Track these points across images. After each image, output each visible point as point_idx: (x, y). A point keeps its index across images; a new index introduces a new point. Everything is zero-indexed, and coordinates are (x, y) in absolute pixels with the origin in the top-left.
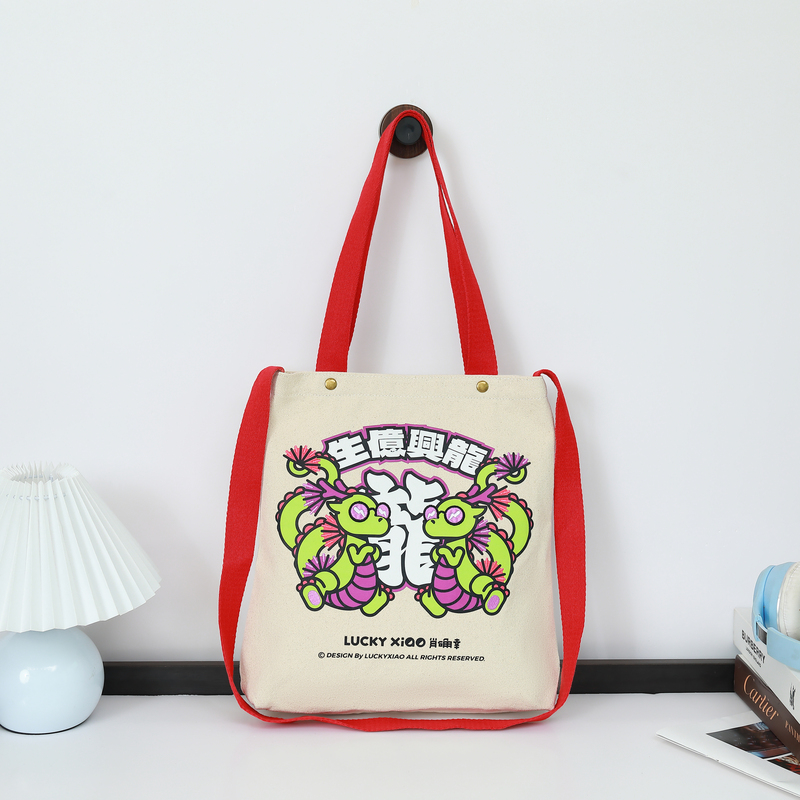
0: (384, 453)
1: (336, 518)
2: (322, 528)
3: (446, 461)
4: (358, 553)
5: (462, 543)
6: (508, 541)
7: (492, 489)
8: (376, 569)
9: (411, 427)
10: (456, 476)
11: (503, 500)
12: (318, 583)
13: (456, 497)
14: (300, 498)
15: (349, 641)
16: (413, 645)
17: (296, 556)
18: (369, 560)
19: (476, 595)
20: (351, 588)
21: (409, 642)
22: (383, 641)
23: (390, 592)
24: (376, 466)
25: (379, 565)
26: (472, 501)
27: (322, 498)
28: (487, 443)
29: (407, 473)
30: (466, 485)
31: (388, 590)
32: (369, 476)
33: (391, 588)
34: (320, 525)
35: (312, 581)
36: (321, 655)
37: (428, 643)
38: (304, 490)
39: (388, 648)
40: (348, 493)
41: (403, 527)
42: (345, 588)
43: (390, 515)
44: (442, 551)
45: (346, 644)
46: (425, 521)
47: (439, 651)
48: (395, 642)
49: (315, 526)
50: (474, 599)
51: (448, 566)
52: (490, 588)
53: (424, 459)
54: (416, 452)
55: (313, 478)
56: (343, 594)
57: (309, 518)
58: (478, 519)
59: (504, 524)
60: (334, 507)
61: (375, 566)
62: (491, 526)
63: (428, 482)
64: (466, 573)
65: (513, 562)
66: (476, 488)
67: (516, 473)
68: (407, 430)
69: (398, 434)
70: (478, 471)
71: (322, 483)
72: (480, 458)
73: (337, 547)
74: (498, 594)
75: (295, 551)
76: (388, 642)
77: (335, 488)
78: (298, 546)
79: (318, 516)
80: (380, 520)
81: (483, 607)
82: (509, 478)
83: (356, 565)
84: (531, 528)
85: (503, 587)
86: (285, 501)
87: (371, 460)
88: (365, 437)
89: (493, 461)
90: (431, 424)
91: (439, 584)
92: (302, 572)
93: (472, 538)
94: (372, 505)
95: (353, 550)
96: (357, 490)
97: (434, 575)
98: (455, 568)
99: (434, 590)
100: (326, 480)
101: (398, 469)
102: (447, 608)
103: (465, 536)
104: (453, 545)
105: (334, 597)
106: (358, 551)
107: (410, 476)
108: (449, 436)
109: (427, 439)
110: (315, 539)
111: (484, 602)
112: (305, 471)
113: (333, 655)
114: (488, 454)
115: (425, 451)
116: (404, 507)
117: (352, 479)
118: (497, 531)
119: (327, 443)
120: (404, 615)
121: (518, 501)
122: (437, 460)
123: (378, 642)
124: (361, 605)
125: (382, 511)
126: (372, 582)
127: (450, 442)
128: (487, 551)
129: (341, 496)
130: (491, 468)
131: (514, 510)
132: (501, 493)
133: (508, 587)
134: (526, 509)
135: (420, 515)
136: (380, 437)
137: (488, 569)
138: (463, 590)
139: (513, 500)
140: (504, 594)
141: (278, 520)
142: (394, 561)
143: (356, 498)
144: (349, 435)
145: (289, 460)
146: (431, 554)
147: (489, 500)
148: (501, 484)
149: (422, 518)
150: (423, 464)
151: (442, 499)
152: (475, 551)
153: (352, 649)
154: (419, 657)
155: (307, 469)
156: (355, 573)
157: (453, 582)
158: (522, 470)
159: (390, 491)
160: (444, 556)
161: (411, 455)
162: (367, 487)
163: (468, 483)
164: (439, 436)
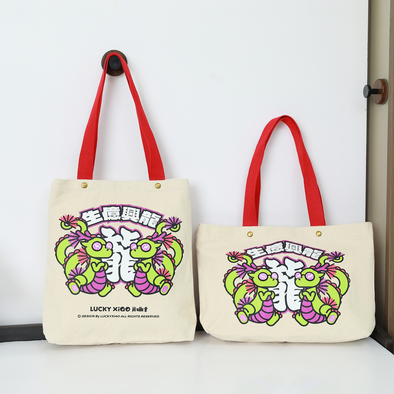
0: (109, 218)
1: (85, 249)
2: (78, 254)
3: (140, 222)
4: (96, 266)
5: (150, 261)
6: (172, 259)
7: (164, 234)
8: (106, 274)
9: (123, 206)
10: (146, 228)
11: (170, 240)
12: (76, 281)
13: (147, 238)
14: (67, 240)
15: (93, 309)
16: (124, 311)
17: (65, 268)
18: (103, 270)
19: (156, 286)
20: (93, 283)
21: (122, 309)
22: (109, 309)
23: (113, 285)
24: (106, 224)
25: (107, 272)
26: (155, 240)
27: (78, 240)
28: (161, 213)
29: (121, 227)
31: (112, 284)
32: (103, 229)
33: (113, 283)
34: (77, 253)
35: (73, 280)
36: (79, 316)
37: (131, 309)
38: (69, 236)
39: (112, 312)
40: (91, 237)
41: (120, 253)
42: (90, 283)
43: (112, 247)
44: (140, 265)
45: (91, 310)
46: (131, 250)
47: (137, 313)
48: (115, 309)
49: (74, 253)
50: (155, 288)
51: (143, 272)
52: (163, 282)
53: (130, 221)
54: (125, 217)
55: (74, 230)
56: (89, 286)
57: (71, 250)
58: (158, 249)
59: (170, 251)
60: (84, 244)
61: (105, 272)
62: (164, 252)
63: (132, 232)
64: (151, 275)
65: (174, 269)
66: (156, 234)
67: (175, 227)
68: (121, 207)
69: (117, 209)
70: (156, 226)
71: (78, 233)
72: (158, 220)
73: (86, 264)
74: (168, 285)
75: (64, 266)
76: (112, 309)
77: (85, 235)
78: (66, 263)
79: (76, 249)
80: (108, 250)
81: (160, 291)
82: (172, 229)
83: (96, 272)
84: (183, 252)
85: (170, 282)
86: (59, 242)
87: (104, 221)
88: (101, 210)
89: (164, 221)
90: (133, 204)
91: (137, 281)
92: (68, 276)
93: (155, 258)
94: (103, 243)
95: (94, 265)
96: (96, 236)
97: (135, 276)
98: (146, 273)
99: (135, 283)
100: (80, 231)
102: (141, 292)
103: (152, 257)
104: (145, 262)
105: (85, 288)
106: (97, 265)
107: (122, 229)
108: (142, 210)
109: (131, 211)
110: (75, 260)
111: (160, 289)
112: (70, 227)
113: (85, 316)
114: (161, 217)
115: (130, 217)
116: (120, 243)
117: (94, 230)
118: (167, 255)
119: (81, 213)
120: (120, 296)
121: (177, 240)
122: (137, 221)
123: (107, 309)
124: (98, 292)
125: (109, 246)
126: (104, 280)
127: (143, 212)
128: (162, 264)
129: (88, 239)
130: (163, 224)
131: (175, 244)
132: (168, 236)
133: (172, 281)
134: (180, 244)
135: (128, 247)
136: (108, 211)
137: (163, 273)
138: (150, 284)
139: (175, 240)
140: (170, 285)
141: (56, 251)
142: (114, 270)
143: (96, 239)
144: (93, 210)
145: (62, 221)
146: (134, 266)
147: (163, 240)
148: (168, 232)
149: (129, 249)
150: (129, 223)
151: (139, 239)
152: (156, 265)
153: (94, 313)
154: (127, 316)
155: (71, 226)
156: (95, 276)
157: (145, 280)
158: (178, 225)
159: (113, 236)
160: (140, 267)
161: (123, 219)
162: (101, 234)
163: (152, 232)
164: (137, 210)
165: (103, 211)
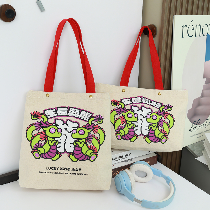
0: (61, 114)
1: (45, 132)
2: (40, 135)
3: (79, 117)
4: (51, 143)
5: (84, 140)
6: (98, 140)
7: (93, 125)
9: (70, 107)
10: (83, 121)
11: (96, 128)
12: (38, 151)
13: (82, 127)
14: (34, 126)
15: (48, 168)
16: (67, 170)
17: (31, 143)
18: (55, 145)
20: (49, 153)
22: (58, 168)
23: (60, 154)
24: (59, 118)
25: (57, 146)
26: (87, 128)
27: (41, 126)
28: (92, 112)
29: (67, 120)
30: (85, 123)
31: (60, 153)
32: (57, 120)
34: (39, 134)
35: (36, 150)
36: (39, 172)
37: (71, 169)
38: (35, 124)
39: (59, 171)
40: (49, 125)
41: (65, 135)
42: (47, 152)
43: (61, 132)
44: (77, 142)
45: (47, 169)
46: (72, 134)
47: (74, 172)
48: (61, 169)
49: (38, 134)
50: (87, 157)
51: (79, 147)
52: (92, 154)
53: (73, 116)
54: (70, 114)
55: (39, 120)
57: (36, 132)
58: (89, 133)
59: (97, 135)
60: (45, 129)
62: (93, 136)
63: (74, 123)
64: (84, 149)
65: (100, 146)
66: (88, 124)
67: (100, 121)
68: (69, 108)
69: (66, 109)
70: (89, 120)
71: (41, 122)
72: (90, 116)
73: (45, 141)
75: (31, 142)
77: (46, 123)
78: (32, 140)
79: (39, 131)
80: (59, 133)
81: (89, 159)
82: (98, 122)
83: (51, 146)
84: (105, 136)
85: (96, 154)
86: (29, 127)
87: (57, 116)
88: (56, 110)
89: (93, 117)
91: (76, 152)
92: (33, 148)
93: (87, 139)
94: (56, 128)
95: (50, 142)
96: (52, 124)
97: (74, 149)
98: (81, 148)
99: (74, 154)
100: (43, 121)
101: (65, 119)
102: (78, 159)
104: (81, 141)
105: (43, 155)
106: (51, 142)
108: (81, 111)
109: (74, 111)
113: (43, 172)
114: (92, 115)
115: (74, 114)
116: (66, 129)
117: (51, 121)
118: (95, 137)
119: (45, 111)
120: (64, 161)
121: (101, 129)
122: (77, 117)
123: (56, 169)
124: (52, 158)
125: (59, 130)
126: (55, 151)
127: (81, 112)
128: (92, 143)
129: (47, 126)
130: (93, 119)
131: (100, 131)
132: (96, 126)
133: (98, 154)
134: (103, 131)
135: (71, 132)
136: (61, 110)
137: (92, 148)
138: (84, 154)
139: (99, 128)
140: (96, 156)
141: (26, 133)
142: (62, 145)
144: (52, 109)
145: (32, 115)
146: (73, 143)
149: (71, 133)
150: (73, 118)
151: (78, 127)
152: (88, 143)
153: (49, 171)
154: (68, 173)
155: (37, 118)
156: (50, 148)
157: (80, 152)
158: (102, 120)
159: (62, 125)
160: (78, 144)
161: (69, 115)
162: (55, 123)
163: (86, 123)
164: (78, 110)
165: (57, 110)
